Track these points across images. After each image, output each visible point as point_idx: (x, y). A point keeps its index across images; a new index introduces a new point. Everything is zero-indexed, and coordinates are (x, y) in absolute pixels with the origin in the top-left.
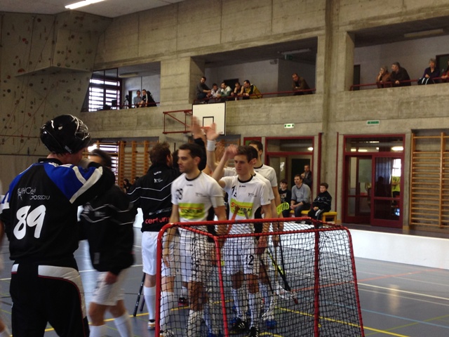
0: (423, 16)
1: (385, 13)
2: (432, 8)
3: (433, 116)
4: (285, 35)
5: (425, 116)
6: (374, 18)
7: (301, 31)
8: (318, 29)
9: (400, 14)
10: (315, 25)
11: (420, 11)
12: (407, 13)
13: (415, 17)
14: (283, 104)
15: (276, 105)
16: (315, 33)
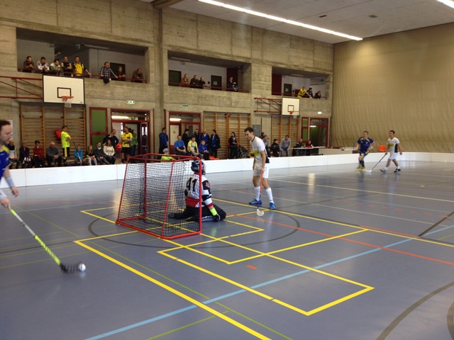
0: (206, 54)
1: (189, 47)
2: (211, 52)
3: (212, 105)
4: (123, 38)
5: (209, 105)
6: (183, 48)
7: (137, 40)
8: (149, 42)
9: (195, 50)
10: (147, 39)
11: (205, 51)
12: (199, 51)
13: (203, 54)
14: (125, 87)
15: (119, 86)
16: (147, 45)
